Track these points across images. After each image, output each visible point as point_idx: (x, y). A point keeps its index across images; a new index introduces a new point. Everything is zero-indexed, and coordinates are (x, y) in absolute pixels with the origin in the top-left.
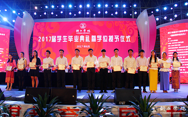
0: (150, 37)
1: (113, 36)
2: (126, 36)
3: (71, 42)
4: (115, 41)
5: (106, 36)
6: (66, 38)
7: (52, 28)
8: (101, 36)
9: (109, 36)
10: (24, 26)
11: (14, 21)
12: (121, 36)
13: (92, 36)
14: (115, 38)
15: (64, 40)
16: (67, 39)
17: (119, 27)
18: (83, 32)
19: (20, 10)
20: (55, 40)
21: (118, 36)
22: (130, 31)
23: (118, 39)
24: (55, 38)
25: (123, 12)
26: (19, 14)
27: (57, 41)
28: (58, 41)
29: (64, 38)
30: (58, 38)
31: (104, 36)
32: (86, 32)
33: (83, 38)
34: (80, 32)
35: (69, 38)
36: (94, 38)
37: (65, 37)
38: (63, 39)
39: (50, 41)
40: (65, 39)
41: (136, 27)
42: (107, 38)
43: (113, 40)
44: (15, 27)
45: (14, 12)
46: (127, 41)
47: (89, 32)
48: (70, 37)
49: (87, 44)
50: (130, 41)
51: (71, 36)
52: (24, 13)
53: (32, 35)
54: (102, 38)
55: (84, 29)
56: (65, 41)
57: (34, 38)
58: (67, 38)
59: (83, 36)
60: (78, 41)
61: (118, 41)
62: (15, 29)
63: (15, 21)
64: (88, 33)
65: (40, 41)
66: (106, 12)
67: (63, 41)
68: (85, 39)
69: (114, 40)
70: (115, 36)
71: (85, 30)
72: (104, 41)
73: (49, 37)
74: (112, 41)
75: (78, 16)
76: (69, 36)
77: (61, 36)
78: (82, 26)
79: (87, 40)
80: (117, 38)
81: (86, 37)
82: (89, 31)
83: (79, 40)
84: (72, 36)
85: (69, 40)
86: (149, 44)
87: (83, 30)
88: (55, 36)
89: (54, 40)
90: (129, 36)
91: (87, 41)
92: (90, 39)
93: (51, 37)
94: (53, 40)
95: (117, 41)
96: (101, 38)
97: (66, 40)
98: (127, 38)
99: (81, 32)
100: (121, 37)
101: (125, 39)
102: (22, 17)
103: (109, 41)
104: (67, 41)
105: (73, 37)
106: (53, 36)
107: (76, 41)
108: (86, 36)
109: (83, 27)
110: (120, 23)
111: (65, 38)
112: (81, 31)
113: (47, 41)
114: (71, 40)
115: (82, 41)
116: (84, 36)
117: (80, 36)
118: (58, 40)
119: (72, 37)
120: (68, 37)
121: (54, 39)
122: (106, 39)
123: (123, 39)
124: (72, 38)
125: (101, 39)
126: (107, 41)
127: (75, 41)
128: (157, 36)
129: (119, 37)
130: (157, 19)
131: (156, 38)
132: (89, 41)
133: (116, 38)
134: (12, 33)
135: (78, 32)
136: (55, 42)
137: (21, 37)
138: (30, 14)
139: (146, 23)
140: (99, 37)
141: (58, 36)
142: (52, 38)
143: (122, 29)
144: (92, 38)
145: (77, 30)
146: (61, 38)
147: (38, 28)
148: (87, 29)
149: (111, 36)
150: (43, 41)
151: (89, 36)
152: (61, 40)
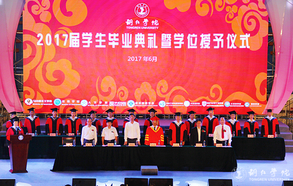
1: (209, 35)
2: (241, 36)
3: (114, 47)
4: (215, 47)
5: (194, 35)
6: (103, 38)
7: (69, 14)
8: (182, 35)
9: (201, 36)
12: (229, 35)
13: (163, 35)
14: (214, 40)
15: (98, 43)
16: (104, 41)
17: (224, 12)
18: (142, 24)
20: (78, 43)
21: (222, 35)
22: (250, 24)
23: (220, 42)
24: (78, 37)
27: (81, 44)
28: (84, 46)
29: (98, 38)
30: (83, 38)
31: (189, 35)
32: (149, 24)
33: (141, 39)
34: (134, 25)
35: (110, 39)
36: (166, 40)
37: (100, 35)
38: (97, 41)
39: (65, 44)
40: (101, 41)
41: (265, 14)
42: (196, 39)
43: (209, 44)
46: (241, 47)
47: (155, 26)
48: (112, 35)
49: (152, 52)
50: (248, 47)
51: (115, 35)
54: (185, 40)
55: (145, 18)
56: (100, 46)
57: (26, 38)
58: (106, 38)
59: (141, 35)
60: (131, 47)
61: (222, 46)
64: (153, 28)
65: (42, 44)
67: (97, 46)
68: (146, 41)
69: (213, 44)
70: (214, 35)
71: (146, 21)
72: (189, 47)
73: (64, 35)
74: (207, 46)
76: (110, 35)
77: (91, 34)
78: (140, 11)
79: (152, 44)
80: (219, 38)
81: (149, 38)
82: (155, 22)
83: (133, 44)
84: (117, 35)
85: (110, 44)
87: (141, 20)
88: (78, 34)
89: (76, 43)
90: (247, 36)
91: (150, 46)
92: (159, 42)
93: (66, 36)
94: (73, 43)
95: (218, 47)
96: (183, 39)
97: (103, 43)
98: (243, 39)
99: (138, 25)
100: (228, 38)
101: (238, 41)
103: (201, 47)
104: (104, 46)
105: (120, 37)
106: (71, 34)
107: (127, 45)
108: (149, 35)
109: (142, 13)
110: (227, 5)
111: (100, 38)
112: (137, 22)
113: (58, 44)
114: (114, 44)
115: (140, 45)
116: (143, 35)
117: (136, 35)
118: (83, 42)
119: (117, 37)
120: (107, 36)
121: (76, 40)
122: (194, 43)
123: (233, 42)
124: (117, 40)
125: (183, 43)
126: (196, 47)
127: (123, 47)
129: (225, 38)
132: (157, 47)
133: (217, 40)
135: (129, 25)
136: (78, 46)
140: (179, 37)
141: (84, 34)
142: (71, 37)
143: (232, 19)
144: (162, 40)
145: (128, 20)
146: (91, 38)
147: (36, 13)
148: (150, 17)
149: (205, 35)
150: (48, 45)
151: (155, 34)
152: (91, 42)
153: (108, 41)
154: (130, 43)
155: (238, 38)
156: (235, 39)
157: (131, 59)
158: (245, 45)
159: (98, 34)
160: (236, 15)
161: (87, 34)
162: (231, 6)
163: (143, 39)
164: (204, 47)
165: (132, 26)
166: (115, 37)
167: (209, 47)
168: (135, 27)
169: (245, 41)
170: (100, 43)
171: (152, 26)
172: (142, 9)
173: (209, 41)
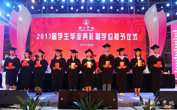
0: (159, 35)
1: (118, 34)
2: (133, 34)
5: (111, 34)
6: (68, 35)
8: (106, 34)
9: (114, 34)
10: (20, 21)
11: (8, 15)
12: (128, 34)
13: (96, 34)
14: (121, 36)
15: (65, 38)
16: (68, 37)
17: (125, 23)
18: (86, 29)
19: (15, 3)
20: (56, 38)
21: (124, 34)
22: (137, 29)
23: (124, 37)
24: (56, 35)
25: (130, 7)
26: (14, 7)
27: (57, 38)
28: (59, 39)
29: (65, 35)
30: (58, 36)
31: (109, 34)
32: (90, 29)
33: (86, 36)
34: (83, 29)
35: (71, 36)
36: (98, 37)
37: (67, 34)
38: (65, 37)
39: (50, 38)
40: (66, 37)
43: (118, 38)
44: (10, 22)
45: (8, 5)
46: (133, 39)
47: (92, 29)
48: (72, 34)
50: (137, 40)
51: (73, 34)
52: (19, 6)
53: (30, 32)
54: (107, 36)
55: (88, 26)
56: (66, 39)
57: (32, 35)
58: (69, 35)
59: (86, 34)
60: (81, 39)
61: (125, 39)
62: (9, 25)
63: (10, 15)
64: (92, 30)
65: (39, 39)
66: (111, 8)
67: (65, 39)
69: (120, 38)
70: (121, 34)
72: (109, 39)
73: (49, 34)
74: (118, 39)
75: (81, 11)
76: (71, 34)
77: (62, 34)
78: (85, 22)
79: (91, 38)
80: (123, 35)
81: (89, 35)
82: (93, 28)
84: (75, 34)
85: (71, 38)
87: (86, 27)
88: (56, 34)
89: (55, 38)
90: (136, 34)
92: (94, 37)
93: (50, 34)
94: (54, 38)
95: (123, 39)
97: (68, 38)
98: (134, 36)
99: (84, 29)
102: (18, 12)
103: (115, 40)
104: (68, 39)
106: (53, 34)
107: (79, 39)
108: (90, 34)
109: (86, 24)
110: (126, 20)
111: (66, 35)
112: (84, 28)
113: (46, 38)
114: (73, 38)
115: (85, 39)
116: (87, 34)
117: (83, 34)
119: (74, 35)
120: (70, 34)
121: (55, 36)
122: (111, 37)
123: (130, 37)
124: (75, 36)
126: (112, 39)
127: (77, 39)
128: (167, 34)
129: (126, 35)
130: (168, 15)
131: (167, 36)
132: (93, 39)
133: (122, 36)
134: (7, 29)
135: (80, 29)
136: (56, 39)
137: (16, 34)
138: (27, 8)
139: (155, 19)
140: (104, 35)
141: (59, 34)
142: (53, 35)
143: (129, 27)
144: (96, 36)
145: (80, 27)
146: (62, 35)
147: (37, 24)
148: (90, 25)
149: (116, 34)
150: (42, 39)
151: (92, 33)
152: (62, 37)
153: (70, 37)
154: (81, 37)
157: (81, 45)
158: (135, 38)
159: (65, 33)
160: (130, 24)
161: (60, 34)
162: (128, 20)
163: (87, 36)
164: (116, 40)
165: (81, 30)
166: (73, 35)
167: (118, 40)
168: (83, 30)
169: (135, 37)
170: (66, 38)
171: (91, 30)
172: (86, 21)
173: (119, 37)
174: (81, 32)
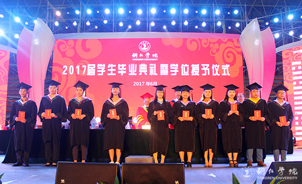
0: (264, 68)
1: (198, 65)
2: (223, 66)
3: (122, 75)
4: (203, 75)
5: (186, 65)
6: (114, 68)
7: (88, 50)
8: (177, 65)
9: (192, 66)
10: (35, 46)
11: (17, 36)
12: (213, 65)
13: (161, 65)
14: (202, 69)
15: (110, 72)
16: (115, 70)
17: (209, 48)
18: (144, 57)
19: (28, 17)
20: (94, 72)
21: (208, 65)
22: (229, 57)
23: (207, 71)
24: (94, 67)
25: (216, 22)
26: (27, 23)
27: (96, 73)
28: (99, 74)
29: (110, 68)
30: (98, 68)
31: (182, 65)
32: (151, 57)
33: (144, 68)
34: (139, 57)
35: (119, 69)
36: (164, 70)
37: (112, 66)
38: (109, 70)
39: (84, 73)
40: (112, 70)
41: (239, 50)
42: (188, 68)
43: (198, 72)
44: (18, 47)
45: (17, 20)
46: (223, 75)
47: (155, 58)
48: (121, 65)
49: (152, 78)
50: (229, 75)
51: (123, 65)
52: (36, 22)
53: (51, 63)
54: (180, 69)
55: (147, 52)
56: (112, 74)
57: (54, 69)
58: (116, 68)
59: (144, 65)
60: (136, 74)
61: (209, 74)
62: (18, 51)
63: (20, 35)
64: (154, 60)
65: (66, 74)
66: (186, 23)
67: (109, 74)
68: (148, 69)
69: (201, 72)
70: (202, 65)
71: (148, 54)
72: (182, 74)
73: (83, 66)
74: (197, 74)
76: (119, 65)
77: (104, 65)
78: (143, 47)
79: (153, 72)
80: (206, 68)
81: (150, 67)
82: (155, 55)
83: (138, 72)
84: (125, 65)
85: (119, 72)
86: (262, 80)
87: (144, 53)
88: (94, 65)
89: (92, 72)
90: (227, 66)
91: (151, 73)
92: (158, 70)
93: (85, 66)
94: (90, 72)
95: (205, 74)
96: (177, 68)
97: (114, 72)
98: (224, 69)
99: (142, 58)
100: (213, 68)
101: (221, 71)
102: (33, 30)
103: (192, 75)
104: (115, 74)
105: (127, 67)
106: (89, 65)
107: (132, 73)
108: (150, 65)
110: (210, 43)
111: (112, 68)
112: (141, 55)
113: (78, 73)
114: (122, 73)
115: (143, 73)
116: (146, 65)
117: (140, 65)
118: (98, 71)
120: (117, 66)
121: (92, 70)
122: (186, 71)
123: (217, 70)
124: (125, 69)
125: (178, 71)
126: (188, 74)
127: (130, 74)
128: (277, 66)
129: (210, 67)
130: (277, 36)
131: (276, 68)
132: (157, 74)
133: (204, 69)
134: (13, 59)
135: (135, 58)
136: (94, 74)
137: (29, 66)
138: (47, 25)
139: (257, 42)
140: (175, 67)
141: (99, 65)
142: (89, 67)
143: (215, 53)
144: (161, 68)
145: (134, 54)
146: (104, 68)
147: (63, 50)
148: (151, 52)
149: (195, 65)
150: (71, 74)
151: (155, 64)
152: (105, 71)
153: (117, 70)
154: (135, 71)
155: (220, 67)
156: (218, 68)
157: (136, 84)
158: (226, 73)
159: (109, 65)
160: (218, 50)
161: (101, 65)
162: (214, 43)
163: (146, 68)
164: (195, 75)
165: (137, 59)
166: (123, 67)
167: (199, 75)
168: (140, 59)
169: (226, 70)
170: (112, 72)
171: (153, 58)
172: (145, 45)
173: (198, 70)
174: (135, 62)
